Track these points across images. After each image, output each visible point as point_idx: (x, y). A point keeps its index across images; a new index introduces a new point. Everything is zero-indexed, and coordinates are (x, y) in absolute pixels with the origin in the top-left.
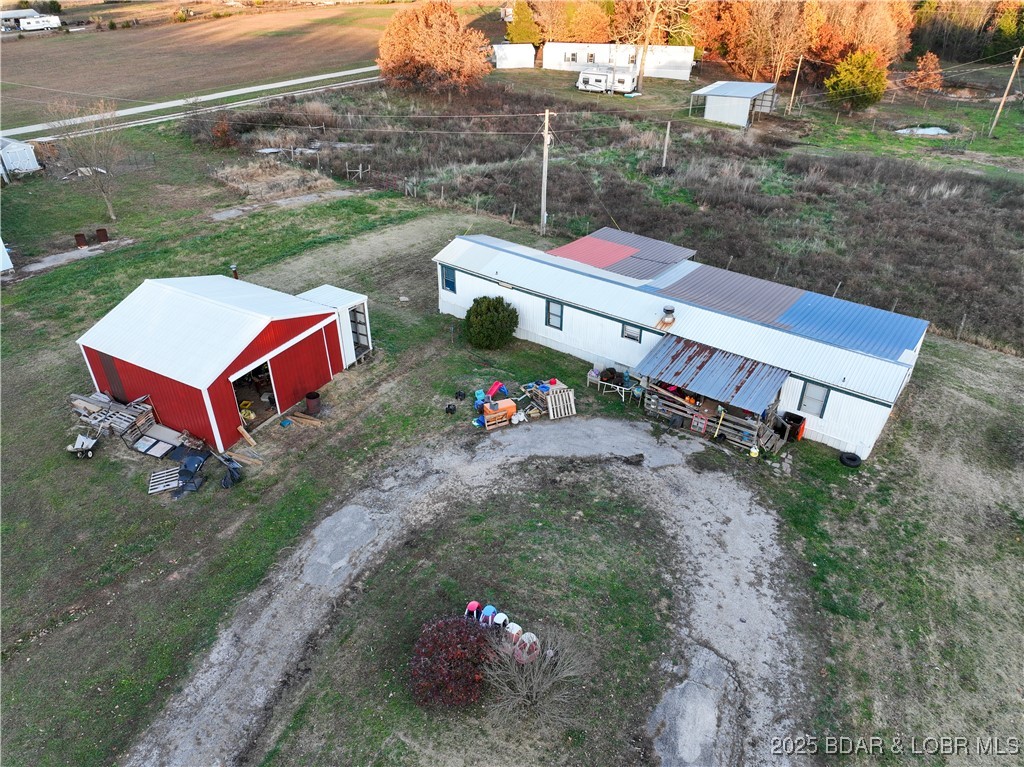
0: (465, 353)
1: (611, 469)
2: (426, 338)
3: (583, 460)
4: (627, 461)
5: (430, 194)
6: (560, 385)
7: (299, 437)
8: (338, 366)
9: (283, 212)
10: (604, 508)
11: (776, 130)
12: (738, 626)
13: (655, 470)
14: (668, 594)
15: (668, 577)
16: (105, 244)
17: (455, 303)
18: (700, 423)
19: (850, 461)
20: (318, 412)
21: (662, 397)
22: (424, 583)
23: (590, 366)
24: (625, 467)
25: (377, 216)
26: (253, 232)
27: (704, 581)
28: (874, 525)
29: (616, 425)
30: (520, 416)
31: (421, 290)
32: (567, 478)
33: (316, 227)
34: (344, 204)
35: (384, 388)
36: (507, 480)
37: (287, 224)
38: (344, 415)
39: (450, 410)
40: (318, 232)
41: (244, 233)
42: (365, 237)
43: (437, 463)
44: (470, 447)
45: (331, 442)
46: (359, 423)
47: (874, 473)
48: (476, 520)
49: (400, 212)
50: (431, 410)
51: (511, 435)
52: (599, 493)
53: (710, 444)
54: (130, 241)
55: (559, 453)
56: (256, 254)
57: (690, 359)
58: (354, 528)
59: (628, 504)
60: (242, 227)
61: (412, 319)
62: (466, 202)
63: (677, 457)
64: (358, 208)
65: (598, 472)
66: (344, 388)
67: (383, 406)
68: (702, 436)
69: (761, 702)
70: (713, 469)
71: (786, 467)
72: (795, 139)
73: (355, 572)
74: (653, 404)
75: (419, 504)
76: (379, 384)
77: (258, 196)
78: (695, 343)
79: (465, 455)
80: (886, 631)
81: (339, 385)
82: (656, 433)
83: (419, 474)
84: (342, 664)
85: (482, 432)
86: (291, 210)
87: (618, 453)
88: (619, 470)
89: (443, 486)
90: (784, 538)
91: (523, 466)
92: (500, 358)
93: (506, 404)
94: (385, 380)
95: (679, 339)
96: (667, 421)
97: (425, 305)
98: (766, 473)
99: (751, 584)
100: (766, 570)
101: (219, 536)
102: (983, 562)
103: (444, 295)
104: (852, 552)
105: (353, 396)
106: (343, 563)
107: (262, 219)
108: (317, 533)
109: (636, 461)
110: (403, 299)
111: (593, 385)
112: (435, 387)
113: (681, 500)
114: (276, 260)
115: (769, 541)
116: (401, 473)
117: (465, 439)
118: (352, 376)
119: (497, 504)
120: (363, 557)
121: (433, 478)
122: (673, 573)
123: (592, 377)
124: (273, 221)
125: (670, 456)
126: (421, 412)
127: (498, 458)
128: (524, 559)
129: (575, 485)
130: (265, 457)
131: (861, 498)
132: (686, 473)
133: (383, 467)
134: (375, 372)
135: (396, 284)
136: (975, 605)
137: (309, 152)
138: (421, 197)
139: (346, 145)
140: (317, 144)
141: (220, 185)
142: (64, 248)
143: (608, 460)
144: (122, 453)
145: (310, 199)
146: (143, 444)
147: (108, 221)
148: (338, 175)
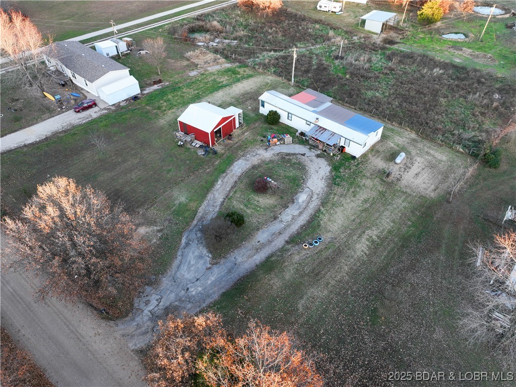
0: (266, 126)
1: (297, 156)
2: (256, 121)
3: (292, 154)
4: (302, 155)
5: (257, 67)
6: (289, 136)
7: (228, 145)
8: (235, 128)
10: (294, 164)
14: (303, 179)
16: (161, 84)
17: (264, 111)
18: (321, 147)
19: (354, 157)
20: (231, 139)
21: (313, 140)
23: (297, 131)
25: (240, 76)
26: (203, 81)
29: (301, 146)
30: (279, 143)
31: (254, 105)
32: (287, 157)
34: (228, 70)
35: (246, 134)
36: (274, 157)
38: (237, 140)
39: (262, 140)
42: (237, 84)
43: (258, 153)
44: (266, 149)
46: (241, 142)
47: (358, 160)
48: (267, 164)
49: (247, 74)
50: (257, 140)
51: (276, 147)
52: (294, 161)
53: (322, 152)
54: (168, 83)
57: (320, 131)
58: (242, 164)
59: (300, 163)
60: (199, 79)
61: (252, 115)
62: (269, 71)
63: (314, 154)
64: (234, 72)
65: (295, 156)
66: (237, 134)
67: (246, 139)
68: (320, 150)
70: (321, 157)
71: (338, 158)
73: (243, 172)
74: (311, 142)
75: (255, 161)
79: (265, 151)
81: (235, 132)
82: (310, 149)
83: (255, 154)
85: (269, 146)
86: (213, 72)
87: (300, 153)
88: (299, 156)
91: (278, 154)
92: (275, 127)
93: (275, 140)
94: (246, 132)
95: (319, 126)
96: (314, 146)
97: (255, 110)
101: (215, 164)
103: (261, 108)
105: (239, 136)
106: (240, 170)
107: (205, 76)
108: (234, 164)
109: (304, 155)
110: (249, 108)
111: (297, 136)
112: (258, 134)
113: (312, 163)
116: (251, 154)
117: (265, 148)
118: (238, 130)
123: (297, 134)
124: (208, 77)
125: (312, 154)
127: (272, 152)
128: (276, 172)
131: (352, 165)
132: (314, 158)
134: (243, 130)
135: (247, 103)
137: (215, 44)
138: (254, 68)
139: (227, 41)
140: (217, 40)
141: (188, 60)
142: (150, 85)
143: (297, 154)
144: (189, 146)
145: (217, 67)
146: (194, 144)
147: (158, 75)
148: (226, 57)
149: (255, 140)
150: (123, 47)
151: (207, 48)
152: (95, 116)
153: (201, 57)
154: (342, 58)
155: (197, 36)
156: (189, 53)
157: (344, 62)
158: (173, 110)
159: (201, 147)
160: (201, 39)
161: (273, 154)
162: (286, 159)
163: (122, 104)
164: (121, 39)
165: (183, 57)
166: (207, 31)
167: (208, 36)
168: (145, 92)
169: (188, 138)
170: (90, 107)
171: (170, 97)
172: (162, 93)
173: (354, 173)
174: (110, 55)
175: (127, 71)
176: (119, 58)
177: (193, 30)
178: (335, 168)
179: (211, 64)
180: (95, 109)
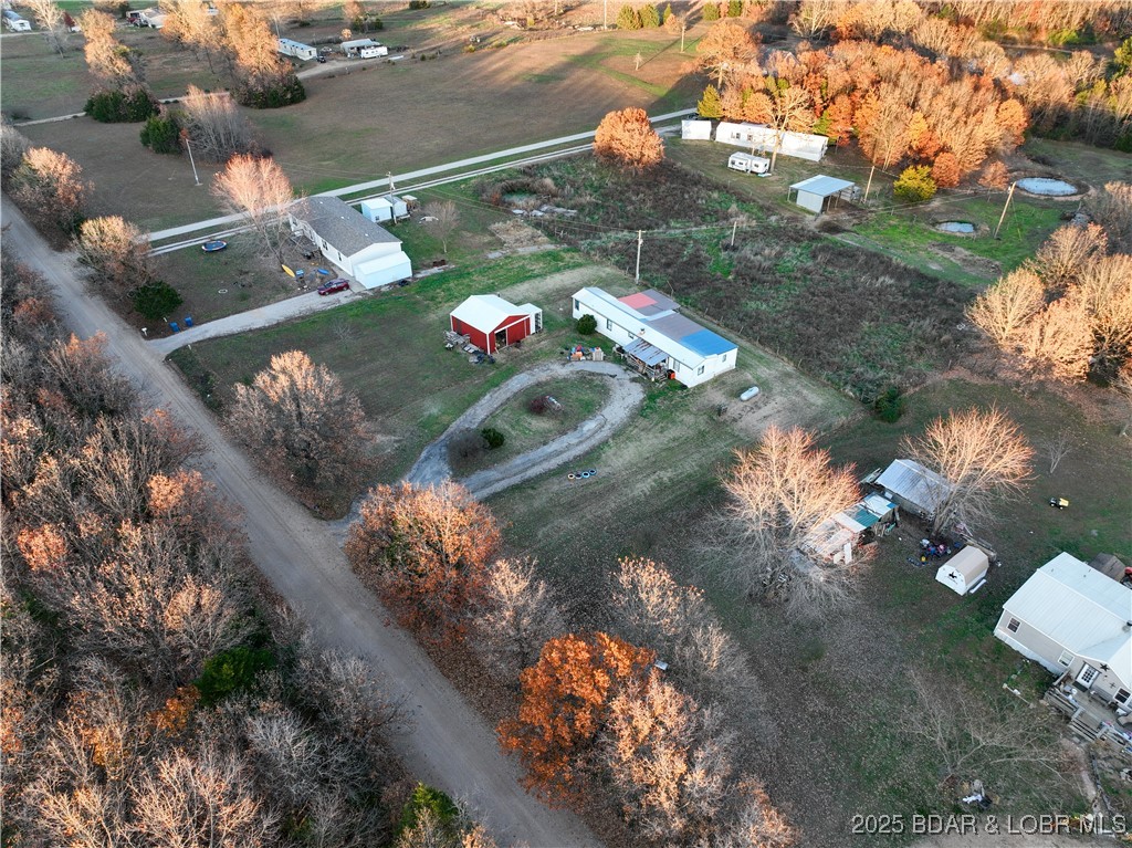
0: (575, 334)
1: (605, 378)
2: (564, 327)
3: (597, 374)
4: (611, 376)
5: (593, 252)
6: (601, 350)
8: (528, 333)
10: (596, 386)
13: (618, 379)
16: (443, 266)
17: (578, 314)
18: (641, 369)
20: (520, 347)
21: (632, 359)
23: (615, 344)
29: (614, 365)
30: (583, 358)
32: (589, 378)
34: (549, 254)
35: (544, 343)
36: (571, 376)
38: (527, 349)
39: (562, 353)
42: (554, 275)
43: (552, 367)
44: (564, 365)
45: (522, 356)
48: (557, 382)
49: (574, 262)
50: (556, 352)
51: (577, 364)
52: (597, 383)
53: (641, 375)
54: (454, 266)
55: (590, 370)
59: (603, 386)
61: (561, 319)
62: (609, 259)
63: (628, 377)
64: (556, 257)
65: (600, 378)
66: (529, 341)
67: (540, 349)
68: (640, 372)
70: (636, 382)
71: (661, 386)
73: (521, 388)
74: (629, 361)
75: (543, 376)
76: (542, 341)
79: (561, 367)
81: (528, 339)
82: (625, 370)
83: (545, 369)
85: (569, 361)
87: (609, 373)
88: (607, 378)
89: (551, 373)
90: (642, 401)
91: (578, 372)
92: (587, 338)
93: (580, 353)
96: (630, 367)
98: (652, 386)
103: (574, 310)
109: (613, 376)
110: (561, 309)
112: (560, 344)
113: (620, 388)
115: (638, 400)
116: (540, 368)
117: (563, 363)
118: (533, 337)
125: (626, 376)
127: (571, 369)
128: (566, 392)
132: (627, 383)
135: (560, 302)
137: (540, 214)
138: (588, 253)
139: (560, 210)
140: (545, 208)
141: (493, 235)
142: (429, 267)
143: (605, 375)
144: (460, 350)
145: (534, 249)
146: (466, 349)
147: (443, 253)
148: (551, 235)
149: (552, 352)
150: (401, 209)
151: (526, 218)
152: (344, 301)
153: (513, 231)
154: (735, 249)
155: (515, 199)
156: (497, 225)
157: (735, 255)
158: (451, 304)
159: (475, 352)
160: (520, 202)
161: (572, 372)
162: (585, 379)
163: (383, 290)
164: (400, 196)
165: (485, 230)
166: (533, 192)
167: (532, 201)
168: (419, 276)
169: (461, 340)
170: (340, 289)
171: (452, 285)
172: (441, 279)
173: (675, 406)
174: (381, 220)
175: (398, 244)
176: (393, 224)
177: (511, 190)
178: (651, 397)
179: (525, 243)
180: (347, 293)
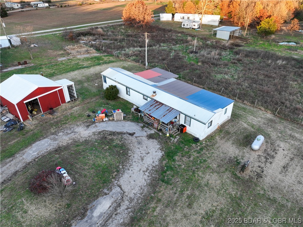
2: (95, 96)
3: (117, 133)
4: (130, 134)
6: (120, 111)
7: (44, 120)
9: (77, 59)
10: (116, 146)
11: (238, 41)
12: (132, 182)
13: (136, 137)
14: (118, 171)
15: (121, 167)
16: (26, 65)
18: (156, 125)
19: (196, 140)
20: (53, 114)
22: (54, 161)
24: (128, 136)
26: (66, 64)
27: (130, 169)
28: (191, 159)
29: (133, 124)
32: (110, 137)
33: (84, 64)
36: (93, 136)
37: (76, 62)
38: (60, 115)
39: (89, 116)
40: (83, 65)
41: (64, 64)
42: (96, 67)
45: (52, 122)
46: (62, 117)
47: (201, 144)
50: (84, 115)
52: (117, 142)
53: (156, 131)
54: (33, 65)
55: (112, 130)
56: (63, 70)
57: (155, 106)
58: (44, 145)
60: (64, 63)
64: (99, 59)
65: (120, 136)
68: (155, 129)
69: (126, 204)
70: (153, 139)
72: (243, 44)
73: (37, 156)
76: (74, 107)
77: (73, 54)
78: (159, 102)
79: (86, 128)
80: (175, 189)
82: (143, 127)
83: (70, 132)
84: (20, 180)
85: (94, 123)
86: (80, 58)
87: (128, 132)
89: (74, 136)
90: (161, 160)
91: (100, 133)
94: (77, 106)
95: (155, 100)
96: (148, 124)
98: (168, 141)
99: (144, 171)
100: (150, 168)
101: (9, 143)
102: (218, 173)
103: (104, 84)
104: (180, 166)
105: (65, 110)
106: (36, 153)
107: (70, 61)
108: (33, 145)
109: (132, 134)
110: (96, 85)
111: (133, 112)
114: (68, 72)
115: (157, 160)
116: (65, 132)
119: (86, 142)
120: (42, 153)
121: (73, 134)
122: (123, 166)
124: (73, 61)
126: (80, 116)
127: (94, 130)
128: (84, 158)
129: (111, 139)
130: (33, 124)
131: (193, 151)
132: (145, 139)
133: (61, 129)
134: (75, 104)
136: (207, 185)
142: (15, 66)
143: (125, 133)
178: (169, 154)
